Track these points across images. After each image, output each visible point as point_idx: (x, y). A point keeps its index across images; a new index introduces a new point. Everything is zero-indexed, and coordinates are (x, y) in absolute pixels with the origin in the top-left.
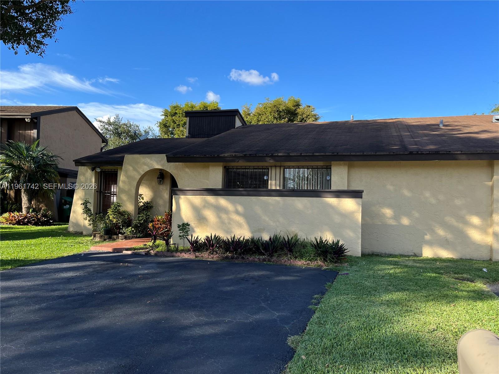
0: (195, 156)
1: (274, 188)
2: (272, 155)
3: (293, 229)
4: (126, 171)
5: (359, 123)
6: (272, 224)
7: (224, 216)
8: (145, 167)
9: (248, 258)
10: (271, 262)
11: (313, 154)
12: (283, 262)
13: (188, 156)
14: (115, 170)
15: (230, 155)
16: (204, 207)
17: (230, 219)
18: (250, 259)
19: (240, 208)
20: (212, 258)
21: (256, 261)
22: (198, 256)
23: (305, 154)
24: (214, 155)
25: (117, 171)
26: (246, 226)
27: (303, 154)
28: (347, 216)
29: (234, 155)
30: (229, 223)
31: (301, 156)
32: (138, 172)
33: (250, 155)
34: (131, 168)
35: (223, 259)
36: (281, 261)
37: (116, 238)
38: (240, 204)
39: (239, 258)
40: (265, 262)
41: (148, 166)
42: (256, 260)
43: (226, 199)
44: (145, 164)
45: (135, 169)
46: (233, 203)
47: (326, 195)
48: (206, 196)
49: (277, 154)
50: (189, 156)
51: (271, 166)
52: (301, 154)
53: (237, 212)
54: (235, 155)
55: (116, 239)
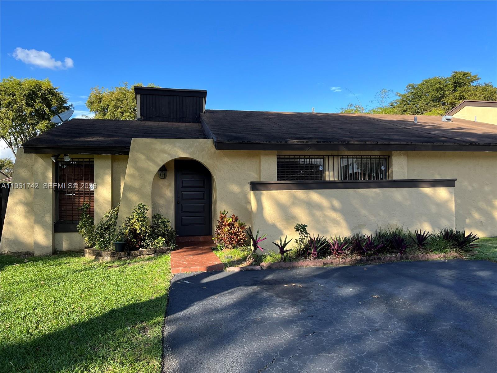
0: (257, 142)
1: (332, 179)
2: (348, 142)
3: (394, 223)
4: (135, 161)
5: (322, 116)
6: (373, 218)
7: (318, 213)
8: (166, 155)
9: (384, 258)
10: (408, 259)
11: (389, 143)
12: (421, 258)
13: (247, 142)
14: (91, 160)
15: (301, 142)
16: (294, 204)
17: (325, 216)
18: (387, 259)
19: (336, 204)
20: (344, 263)
21: (394, 261)
22: (326, 263)
23: (381, 143)
24: (281, 142)
25: (94, 162)
26: (344, 224)
27: (379, 143)
28: (441, 205)
29: (305, 142)
30: (325, 221)
31: (377, 144)
32: (155, 162)
33: (324, 142)
34: (143, 157)
35: (357, 263)
36: (419, 257)
37: (140, 253)
38: (337, 198)
39: (375, 259)
40: (402, 261)
41: (169, 154)
42: (393, 259)
43: (320, 194)
44: (164, 152)
45: (149, 158)
46: (327, 197)
47: (423, 184)
48: (295, 190)
49: (353, 142)
50: (249, 142)
51: (329, 156)
52: (378, 142)
53: (334, 209)
54: (307, 142)
55: (139, 255)
